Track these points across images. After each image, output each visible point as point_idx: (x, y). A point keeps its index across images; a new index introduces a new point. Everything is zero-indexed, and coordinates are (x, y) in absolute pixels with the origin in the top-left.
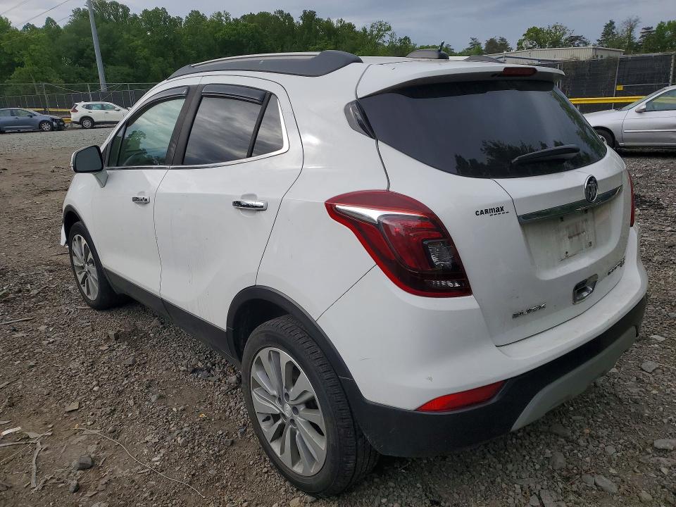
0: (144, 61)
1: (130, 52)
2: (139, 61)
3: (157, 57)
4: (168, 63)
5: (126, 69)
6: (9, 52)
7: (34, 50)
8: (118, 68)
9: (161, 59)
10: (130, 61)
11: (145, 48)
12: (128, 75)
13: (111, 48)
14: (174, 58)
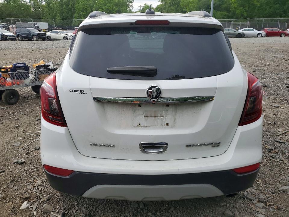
0: (234, 9)
1: (228, 5)
2: (231, 9)
3: (240, 7)
4: (245, 10)
5: (225, 13)
6: (182, 7)
7: (191, 6)
8: (222, 12)
9: (242, 8)
10: (227, 10)
11: (235, 3)
12: (225, 15)
13: (221, 4)
14: (248, 7)
